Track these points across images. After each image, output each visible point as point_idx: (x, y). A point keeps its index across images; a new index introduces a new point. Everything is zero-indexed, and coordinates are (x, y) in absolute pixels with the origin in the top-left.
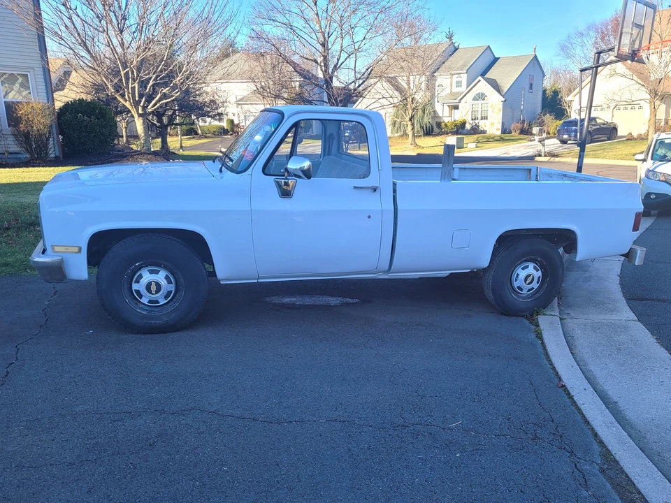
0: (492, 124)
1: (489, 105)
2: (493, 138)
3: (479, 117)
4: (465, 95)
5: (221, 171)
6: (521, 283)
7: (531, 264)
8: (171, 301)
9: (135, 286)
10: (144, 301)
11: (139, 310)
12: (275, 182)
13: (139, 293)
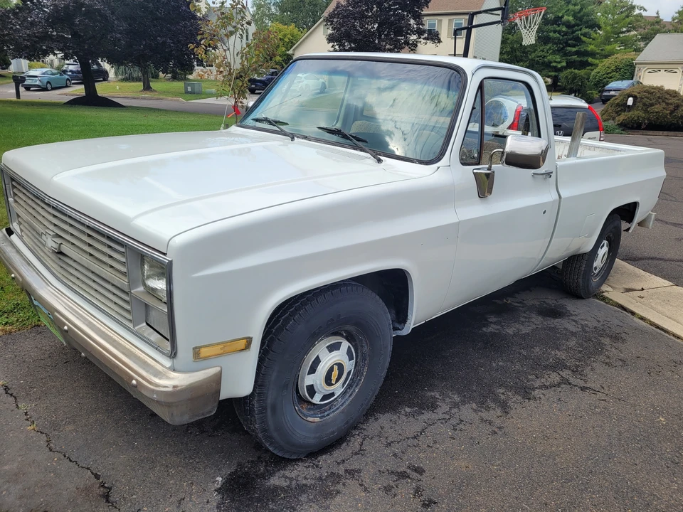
5: (379, 161)
6: (598, 263)
7: (605, 242)
8: (350, 386)
9: (309, 380)
10: (317, 400)
11: (310, 419)
12: (475, 174)
13: (311, 390)
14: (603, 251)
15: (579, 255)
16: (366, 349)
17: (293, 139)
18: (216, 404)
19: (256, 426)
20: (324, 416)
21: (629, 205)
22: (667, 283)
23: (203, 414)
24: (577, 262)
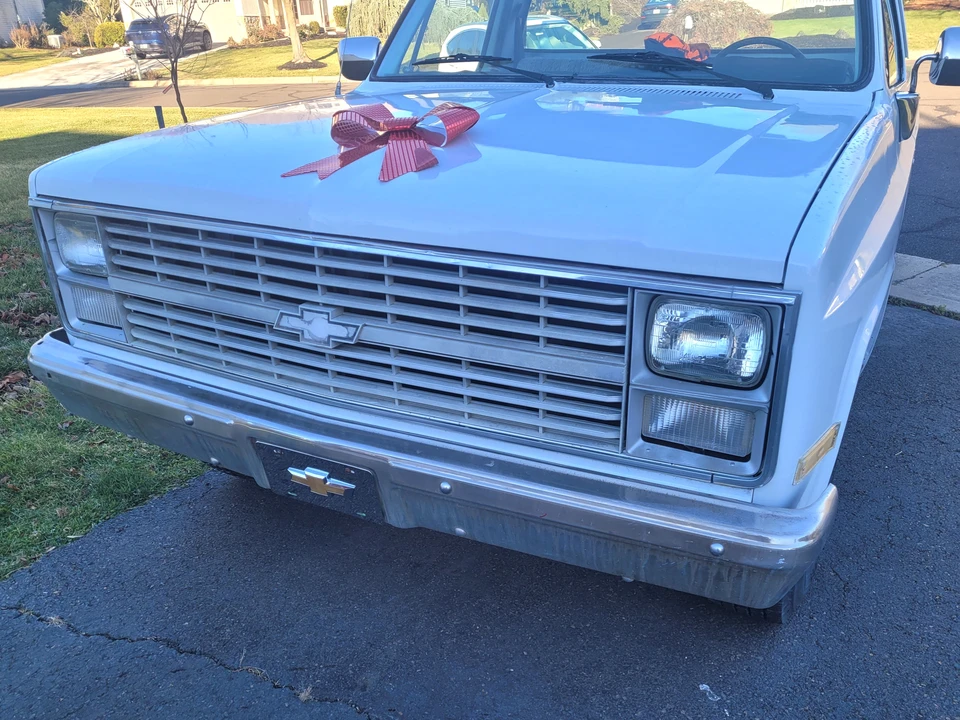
5: (768, 96)
17: (550, 85)
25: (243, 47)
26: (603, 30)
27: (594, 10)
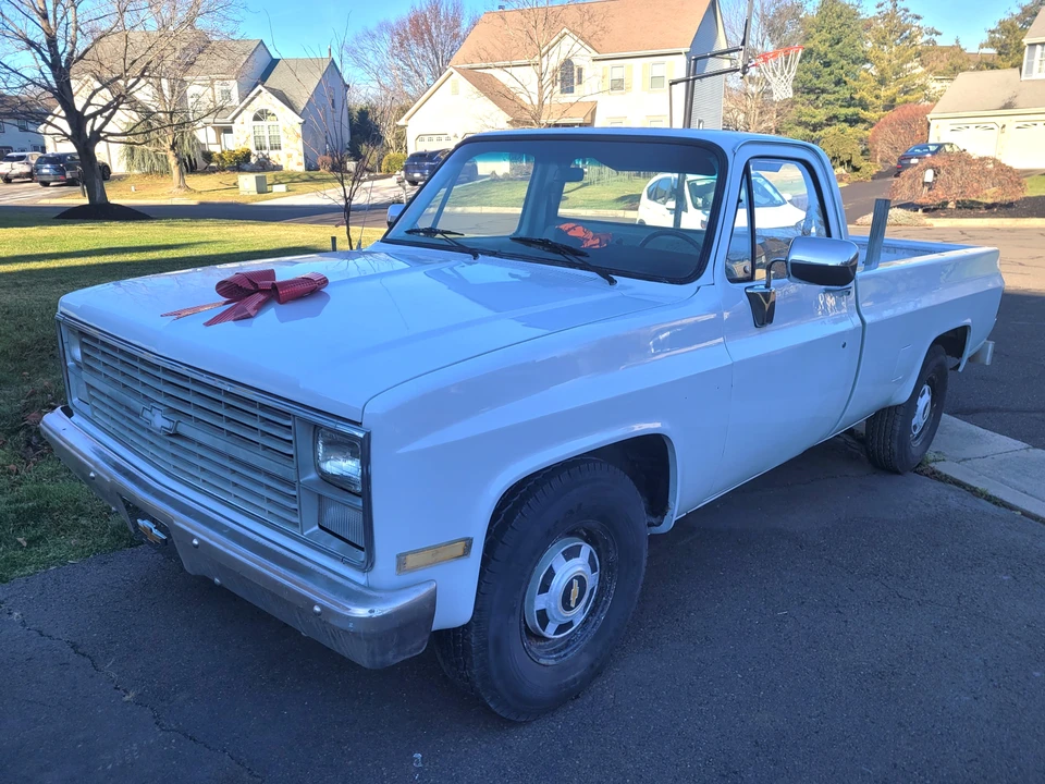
0: (290, 156)
1: (281, 129)
2: (298, 177)
3: (268, 145)
4: (241, 111)
5: (612, 282)
6: (919, 420)
7: (926, 387)
8: (592, 612)
9: (540, 602)
10: (550, 632)
11: (543, 661)
12: (748, 294)
13: (543, 617)
14: (924, 401)
15: (890, 408)
16: (612, 556)
17: (476, 257)
18: (427, 636)
19: (474, 671)
20: (560, 657)
21: (955, 331)
22: (1020, 444)
23: (410, 652)
24: (887, 419)
25: (502, 180)
26: (854, 176)
27: (845, 158)
